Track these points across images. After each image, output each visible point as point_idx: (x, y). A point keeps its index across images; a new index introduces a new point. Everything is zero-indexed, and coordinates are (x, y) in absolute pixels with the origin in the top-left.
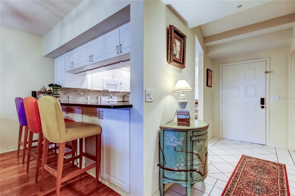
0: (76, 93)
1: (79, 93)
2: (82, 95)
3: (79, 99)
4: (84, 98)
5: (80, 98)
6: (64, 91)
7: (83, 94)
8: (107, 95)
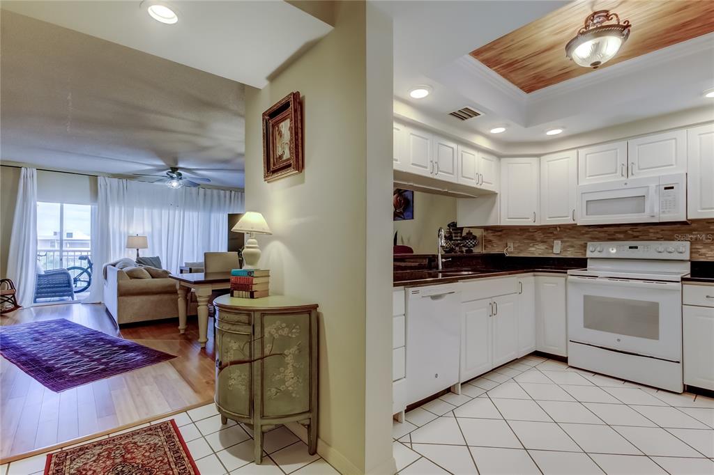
0: (524, 237)
1: (531, 234)
2: (539, 239)
3: (533, 249)
4: (543, 247)
5: (533, 247)
6: (500, 233)
7: (542, 236)
8: (637, 237)
